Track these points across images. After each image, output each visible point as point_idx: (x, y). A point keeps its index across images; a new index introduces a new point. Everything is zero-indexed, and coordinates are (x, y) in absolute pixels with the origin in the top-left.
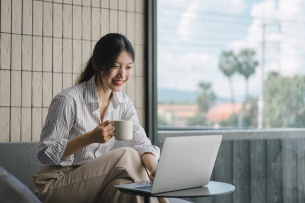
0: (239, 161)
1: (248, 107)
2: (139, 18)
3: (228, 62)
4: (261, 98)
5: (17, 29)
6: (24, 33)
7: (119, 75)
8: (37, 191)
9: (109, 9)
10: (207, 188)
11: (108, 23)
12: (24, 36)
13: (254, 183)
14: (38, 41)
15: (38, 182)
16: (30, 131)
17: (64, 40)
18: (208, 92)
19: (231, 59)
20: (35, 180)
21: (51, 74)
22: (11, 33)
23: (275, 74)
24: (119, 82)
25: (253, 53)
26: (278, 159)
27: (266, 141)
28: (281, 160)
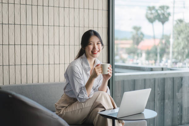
0: (158, 89)
1: (164, 41)
2: (105, 13)
3: (152, 14)
4: (172, 36)
5: (40, 23)
6: (44, 25)
7: (94, 48)
8: (57, 112)
9: (89, 9)
10: (143, 114)
11: (88, 17)
12: (44, 26)
13: (166, 101)
14: (51, 28)
15: (58, 108)
16: (48, 76)
17: (65, 27)
18: (139, 32)
19: (153, 11)
20: (56, 107)
21: (58, 46)
22: (38, 25)
23: (181, 21)
24: (95, 52)
25: (168, 8)
26: (180, 91)
27: (173, 78)
28: (182, 92)
